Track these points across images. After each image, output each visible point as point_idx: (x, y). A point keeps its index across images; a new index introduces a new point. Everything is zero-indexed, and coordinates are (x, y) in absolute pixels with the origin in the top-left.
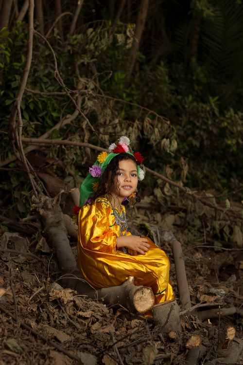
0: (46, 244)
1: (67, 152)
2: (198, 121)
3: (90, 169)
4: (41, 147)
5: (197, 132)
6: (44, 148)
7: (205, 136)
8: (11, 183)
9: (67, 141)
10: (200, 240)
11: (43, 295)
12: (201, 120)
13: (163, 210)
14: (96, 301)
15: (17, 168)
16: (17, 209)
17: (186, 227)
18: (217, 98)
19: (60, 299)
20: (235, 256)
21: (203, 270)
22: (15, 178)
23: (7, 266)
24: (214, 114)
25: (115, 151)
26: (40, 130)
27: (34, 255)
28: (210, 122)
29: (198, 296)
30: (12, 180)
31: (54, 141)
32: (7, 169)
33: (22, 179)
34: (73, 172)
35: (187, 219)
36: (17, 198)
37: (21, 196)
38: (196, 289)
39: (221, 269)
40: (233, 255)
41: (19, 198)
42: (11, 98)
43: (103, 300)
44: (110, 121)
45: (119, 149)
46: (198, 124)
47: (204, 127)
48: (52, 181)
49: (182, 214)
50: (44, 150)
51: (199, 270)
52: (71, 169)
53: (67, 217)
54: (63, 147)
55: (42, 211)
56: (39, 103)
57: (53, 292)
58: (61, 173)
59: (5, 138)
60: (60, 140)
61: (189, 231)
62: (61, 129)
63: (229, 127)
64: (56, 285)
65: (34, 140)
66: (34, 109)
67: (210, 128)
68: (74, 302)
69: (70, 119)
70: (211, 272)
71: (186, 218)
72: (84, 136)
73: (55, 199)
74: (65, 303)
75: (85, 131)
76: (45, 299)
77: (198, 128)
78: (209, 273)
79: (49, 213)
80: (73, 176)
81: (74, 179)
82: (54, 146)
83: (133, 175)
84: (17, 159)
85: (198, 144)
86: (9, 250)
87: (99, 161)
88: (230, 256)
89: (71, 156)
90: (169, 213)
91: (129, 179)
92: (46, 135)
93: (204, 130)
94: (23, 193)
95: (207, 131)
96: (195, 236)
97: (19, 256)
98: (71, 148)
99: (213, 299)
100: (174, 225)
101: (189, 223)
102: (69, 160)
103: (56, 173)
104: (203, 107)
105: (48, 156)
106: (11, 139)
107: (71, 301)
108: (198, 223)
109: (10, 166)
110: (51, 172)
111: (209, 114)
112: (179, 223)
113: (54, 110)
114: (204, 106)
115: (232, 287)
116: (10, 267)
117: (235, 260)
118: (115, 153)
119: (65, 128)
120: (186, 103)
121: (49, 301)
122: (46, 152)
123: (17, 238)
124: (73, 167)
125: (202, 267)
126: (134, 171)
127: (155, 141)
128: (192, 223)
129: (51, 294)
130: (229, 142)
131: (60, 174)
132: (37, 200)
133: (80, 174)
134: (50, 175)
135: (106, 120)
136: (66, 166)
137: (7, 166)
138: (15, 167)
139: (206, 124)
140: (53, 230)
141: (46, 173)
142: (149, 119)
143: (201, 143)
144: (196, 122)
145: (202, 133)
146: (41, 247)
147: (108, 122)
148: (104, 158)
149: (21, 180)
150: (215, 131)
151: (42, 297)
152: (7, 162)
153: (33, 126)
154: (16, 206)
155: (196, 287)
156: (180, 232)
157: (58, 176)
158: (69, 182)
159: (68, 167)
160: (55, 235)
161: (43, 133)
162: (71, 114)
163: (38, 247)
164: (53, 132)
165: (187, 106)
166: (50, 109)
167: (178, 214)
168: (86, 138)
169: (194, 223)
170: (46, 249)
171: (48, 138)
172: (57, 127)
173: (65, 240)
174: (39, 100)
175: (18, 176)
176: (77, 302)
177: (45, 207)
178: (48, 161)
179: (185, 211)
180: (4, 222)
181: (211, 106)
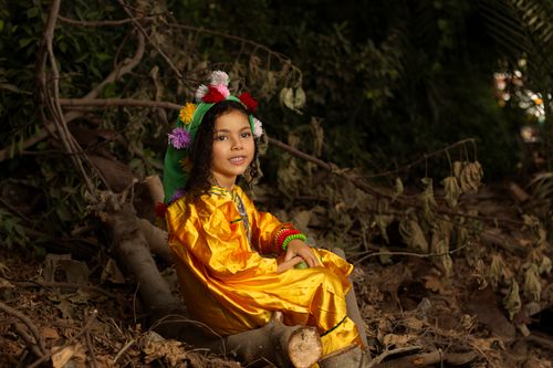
0: (117, 269)
1: (131, 118)
2: (319, 65)
3: (171, 136)
4: (86, 113)
5: (319, 81)
6: (91, 115)
7: (332, 86)
8: (42, 177)
9: (130, 100)
10: (354, 248)
11: (134, 353)
12: (324, 63)
13: (287, 205)
14: (222, 357)
15: (51, 150)
16: (58, 217)
17: (330, 229)
18: (345, 24)
19: (163, 358)
20: (415, 270)
21: (371, 294)
22: (48, 168)
23: (59, 310)
24: (343, 51)
25: (206, 99)
26: (82, 86)
27: (100, 289)
28: (337, 66)
29: (379, 336)
30: (43, 170)
31: (109, 101)
32: (34, 153)
33: (61, 167)
34: (140, 152)
35: (331, 216)
36: (55, 199)
37: (64, 194)
38: (374, 326)
39: (400, 292)
40: (412, 268)
41: (58, 197)
42: (28, 36)
43: (235, 354)
44: (194, 65)
45: (213, 94)
46: (319, 69)
47: (329, 73)
48: (111, 168)
49: (320, 209)
50: (92, 118)
51: (364, 294)
52: (138, 146)
53: (145, 222)
54: (125, 110)
55: (104, 216)
56: (75, 40)
57: (150, 347)
58: (123, 154)
59: (27, 103)
60: (118, 100)
61: (335, 234)
62: (117, 83)
63: (368, 69)
64: (154, 334)
65: (75, 101)
66: (67, 51)
67: (340, 74)
68: (188, 361)
69: (130, 65)
70: (385, 297)
71: (327, 214)
72: (155, 92)
73: (125, 194)
74: (174, 364)
75: (157, 84)
76: (136, 360)
77: (320, 74)
78: (381, 298)
79: (117, 218)
80: (141, 158)
81: (143, 162)
82: (109, 111)
83: (244, 136)
84: (50, 136)
85: (322, 101)
86: (58, 284)
87: (183, 120)
88: (407, 270)
89: (137, 124)
90: (298, 208)
91: (239, 145)
92: (92, 94)
93: (330, 77)
94: (65, 189)
95: (335, 78)
96: (345, 242)
97: (79, 291)
98: (138, 110)
99: (404, 339)
100: (309, 227)
101: (333, 223)
102: (134, 132)
103: (115, 155)
104: (324, 42)
105: (100, 128)
106: (38, 102)
107: (184, 360)
108: (347, 220)
109: (39, 147)
110: (106, 153)
111: (336, 51)
112: (316, 223)
113: (102, 50)
114: (327, 39)
115: (426, 319)
116: (64, 311)
117: (415, 275)
118: (207, 102)
119: (122, 80)
120: (296, 35)
121: (144, 363)
122: (96, 121)
123: (69, 263)
124: (140, 144)
125: (369, 290)
126: (245, 128)
127: (269, 93)
128: (338, 222)
129: (147, 351)
130: (370, 95)
131: (121, 157)
132: (94, 199)
133: (153, 154)
134: (106, 158)
135: (187, 64)
136: (128, 142)
137: (33, 148)
138: (47, 149)
139: (332, 67)
140: (127, 246)
141: (101, 155)
142: (256, 58)
143: (328, 97)
144: (315, 65)
145: (327, 82)
146: (109, 276)
147: (190, 68)
148: (190, 114)
149: (58, 169)
150: (348, 78)
151: (132, 357)
152: (32, 141)
153: (70, 80)
154: (55, 212)
155: (374, 323)
156: (321, 237)
157: (118, 159)
158: (136, 168)
159: (133, 143)
160: (131, 253)
161: (86, 91)
162: (132, 58)
163: (104, 276)
164: (106, 87)
165: (298, 41)
166: (94, 49)
167: (314, 210)
168: (159, 94)
169: (342, 222)
170: (118, 279)
171: (98, 97)
172: (111, 79)
173: (149, 261)
174: (75, 36)
175: (53, 163)
176: (193, 361)
177: (109, 208)
178: (102, 135)
179: (324, 203)
180: (39, 240)
181: (337, 37)
